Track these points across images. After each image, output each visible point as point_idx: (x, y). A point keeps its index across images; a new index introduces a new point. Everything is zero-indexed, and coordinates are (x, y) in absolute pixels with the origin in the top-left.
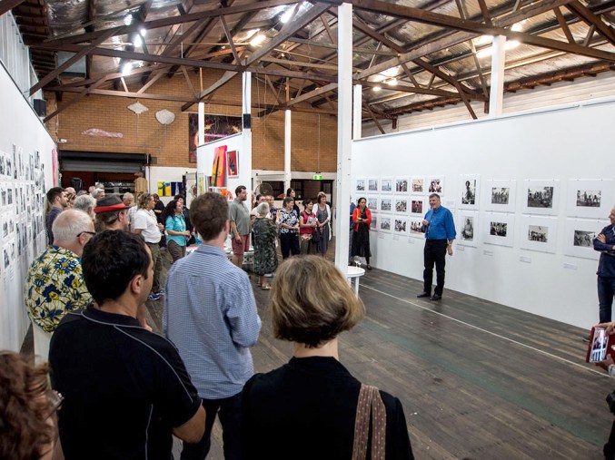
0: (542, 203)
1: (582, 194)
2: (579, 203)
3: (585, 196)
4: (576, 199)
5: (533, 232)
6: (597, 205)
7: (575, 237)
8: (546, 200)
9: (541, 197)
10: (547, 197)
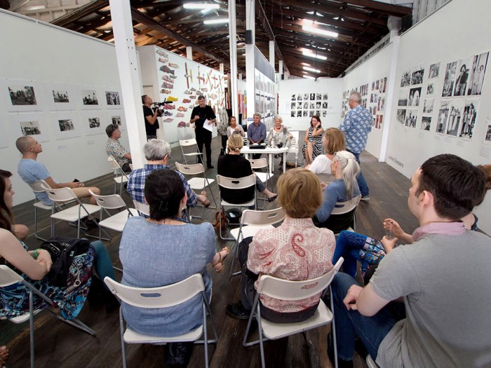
0: (26, 101)
1: (56, 93)
2: (56, 100)
3: (58, 94)
4: (53, 97)
5: (25, 128)
6: (66, 101)
7: (60, 125)
8: (29, 98)
9: (24, 96)
10: (30, 95)
